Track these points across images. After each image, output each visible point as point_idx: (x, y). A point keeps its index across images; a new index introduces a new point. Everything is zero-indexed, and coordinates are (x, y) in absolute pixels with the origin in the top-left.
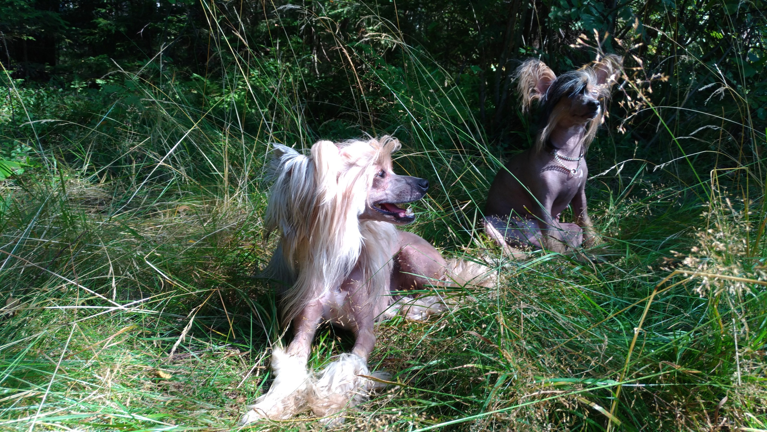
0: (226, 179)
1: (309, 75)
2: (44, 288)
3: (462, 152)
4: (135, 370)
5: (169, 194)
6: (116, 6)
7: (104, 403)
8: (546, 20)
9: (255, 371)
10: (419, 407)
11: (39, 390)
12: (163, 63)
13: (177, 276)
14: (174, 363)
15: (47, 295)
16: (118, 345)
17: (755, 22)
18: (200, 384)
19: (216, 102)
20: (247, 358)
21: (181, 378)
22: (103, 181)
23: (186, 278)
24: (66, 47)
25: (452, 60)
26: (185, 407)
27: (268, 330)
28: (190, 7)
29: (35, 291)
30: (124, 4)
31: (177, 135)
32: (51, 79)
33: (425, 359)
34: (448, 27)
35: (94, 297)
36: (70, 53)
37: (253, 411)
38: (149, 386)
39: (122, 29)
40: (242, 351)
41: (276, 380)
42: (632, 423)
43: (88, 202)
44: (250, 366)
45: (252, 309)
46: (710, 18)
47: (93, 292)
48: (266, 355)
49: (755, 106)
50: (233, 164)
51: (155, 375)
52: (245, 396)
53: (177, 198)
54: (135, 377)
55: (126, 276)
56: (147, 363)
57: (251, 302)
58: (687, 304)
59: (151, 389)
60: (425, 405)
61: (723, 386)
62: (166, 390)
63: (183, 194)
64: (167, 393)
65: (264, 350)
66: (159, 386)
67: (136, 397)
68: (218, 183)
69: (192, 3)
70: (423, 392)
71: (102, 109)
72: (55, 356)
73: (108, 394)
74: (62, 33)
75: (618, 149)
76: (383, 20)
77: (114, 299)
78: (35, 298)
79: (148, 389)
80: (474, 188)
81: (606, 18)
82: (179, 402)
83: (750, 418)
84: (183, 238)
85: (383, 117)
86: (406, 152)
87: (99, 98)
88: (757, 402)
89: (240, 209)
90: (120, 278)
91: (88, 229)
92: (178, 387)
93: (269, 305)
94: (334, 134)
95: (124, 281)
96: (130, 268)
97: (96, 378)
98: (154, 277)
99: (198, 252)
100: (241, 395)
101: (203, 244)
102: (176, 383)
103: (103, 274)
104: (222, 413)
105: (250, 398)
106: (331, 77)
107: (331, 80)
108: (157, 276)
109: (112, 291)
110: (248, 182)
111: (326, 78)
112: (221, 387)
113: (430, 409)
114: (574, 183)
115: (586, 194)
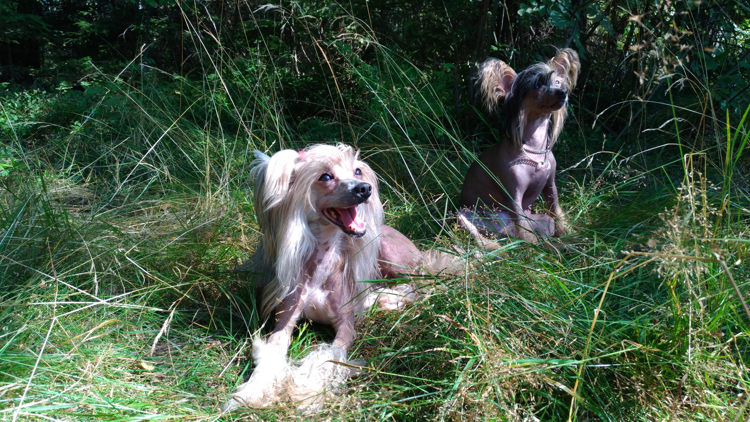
0: (208, 177)
1: (289, 74)
2: (28, 285)
3: (436, 147)
4: (118, 362)
5: (152, 192)
6: (98, 8)
7: (88, 395)
8: (516, 17)
9: (236, 361)
11: (23, 383)
13: (159, 271)
14: (157, 355)
15: (31, 292)
16: (100, 339)
17: (718, 18)
18: (183, 374)
20: (227, 348)
21: (163, 370)
22: (87, 181)
23: (168, 273)
24: (50, 50)
26: (167, 396)
27: (248, 321)
29: (19, 288)
30: (106, 6)
31: (158, 133)
32: (35, 82)
33: (397, 347)
35: (77, 293)
36: (54, 56)
37: (233, 399)
39: (105, 32)
40: (222, 342)
41: (256, 369)
42: (597, 403)
43: (74, 201)
44: (230, 357)
45: (232, 301)
47: (76, 288)
48: (247, 345)
49: (718, 98)
51: (138, 366)
52: (226, 386)
53: (161, 197)
54: (118, 369)
55: (109, 272)
56: (130, 355)
57: (231, 295)
58: (653, 289)
59: (134, 380)
60: (399, 390)
61: (682, 364)
62: (149, 381)
63: (166, 192)
64: (149, 384)
65: (244, 341)
66: (141, 377)
67: (119, 388)
68: (201, 181)
69: (173, 5)
70: (398, 377)
71: (85, 110)
73: (91, 386)
74: (45, 36)
75: (589, 142)
76: (357, 19)
77: (97, 295)
78: (19, 295)
80: (449, 182)
82: (161, 392)
83: (710, 395)
84: (166, 235)
85: (361, 115)
86: (383, 148)
87: (82, 100)
88: (717, 379)
89: (221, 206)
90: (102, 275)
91: (69, 226)
92: (161, 378)
93: (248, 297)
94: (313, 132)
95: (107, 278)
96: (113, 264)
97: (79, 371)
98: (137, 273)
99: (180, 248)
100: (222, 385)
101: (185, 241)
102: (158, 374)
103: (86, 271)
104: (204, 401)
105: (231, 387)
106: (311, 76)
107: (311, 79)
108: (138, 271)
109: (95, 287)
110: (229, 179)
111: (306, 77)
112: (203, 377)
113: (405, 394)
114: (542, 175)
115: (556, 184)
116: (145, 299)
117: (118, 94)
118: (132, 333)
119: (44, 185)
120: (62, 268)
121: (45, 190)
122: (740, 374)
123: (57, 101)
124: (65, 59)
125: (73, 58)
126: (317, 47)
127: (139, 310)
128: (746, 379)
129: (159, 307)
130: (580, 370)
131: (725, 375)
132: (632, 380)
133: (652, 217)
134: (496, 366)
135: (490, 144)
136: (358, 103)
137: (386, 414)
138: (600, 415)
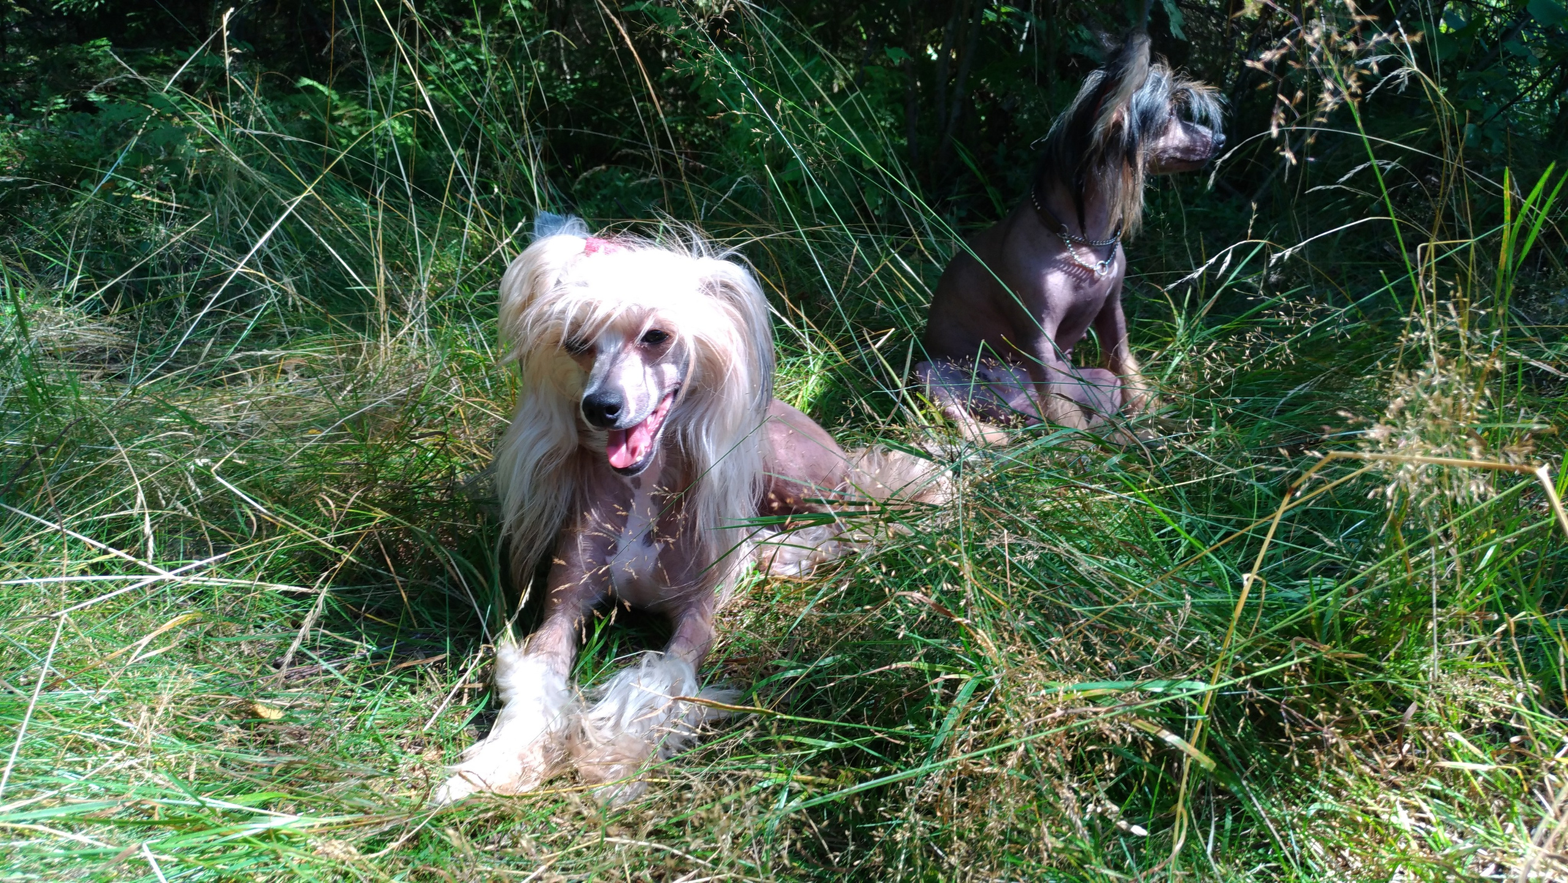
0: (381, 300)
1: (548, 75)
3: (873, 229)
4: (203, 706)
5: (260, 336)
7: (139, 777)
9: (459, 695)
10: (800, 753)
12: (230, 54)
13: (285, 505)
14: (288, 687)
15: (4, 556)
16: (165, 655)
18: (346, 726)
19: (353, 138)
20: (439, 667)
21: (303, 717)
22: (115, 309)
23: (305, 509)
24: (18, 25)
25: (846, 38)
26: (314, 775)
27: (483, 608)
31: (272, 209)
33: (808, 657)
35: (107, 557)
36: (28, 37)
37: (457, 777)
38: (236, 737)
40: (429, 655)
41: (503, 712)
43: (85, 357)
44: (447, 686)
45: (448, 567)
47: (103, 546)
48: (483, 660)
50: (394, 268)
51: (248, 713)
52: (441, 747)
53: (280, 343)
54: (203, 720)
55: (174, 509)
56: (229, 689)
57: (443, 554)
59: (241, 742)
60: (811, 747)
61: (1403, 682)
62: (273, 743)
63: (291, 333)
64: (275, 749)
65: (476, 651)
66: (256, 735)
67: (208, 760)
68: (365, 308)
70: (807, 723)
71: (102, 155)
72: (27, 684)
73: (147, 758)
77: (150, 560)
79: (233, 742)
82: (301, 766)
83: (1456, 742)
84: (295, 426)
85: (708, 160)
86: (762, 232)
87: (94, 134)
88: (1471, 708)
89: (413, 361)
90: (160, 515)
91: (84, 413)
92: (299, 736)
93: (483, 557)
94: (604, 198)
95: (171, 521)
96: (183, 492)
97: (119, 727)
98: (236, 510)
99: (328, 453)
100: (431, 746)
101: (338, 438)
102: (293, 727)
103: (124, 509)
104: (394, 783)
105: (450, 751)
106: (594, 79)
107: (595, 84)
108: (240, 506)
109: (146, 544)
110: (428, 303)
111: (583, 80)
112: (389, 731)
113: (823, 755)
114: (1099, 289)
115: (1124, 308)
116: (257, 565)
117: (176, 120)
118: (232, 640)
119: (21, 322)
120: (69, 503)
121: (24, 332)
122: (1519, 698)
123: (38, 136)
124: (52, 43)
125: (69, 41)
126: (606, 16)
127: (247, 591)
128: (1531, 708)
129: (288, 582)
130: (1207, 703)
131: (1491, 701)
132: (1319, 722)
133: (1328, 373)
134: (1030, 698)
135: (984, 221)
136: (696, 135)
137: (788, 801)
138: (1234, 788)
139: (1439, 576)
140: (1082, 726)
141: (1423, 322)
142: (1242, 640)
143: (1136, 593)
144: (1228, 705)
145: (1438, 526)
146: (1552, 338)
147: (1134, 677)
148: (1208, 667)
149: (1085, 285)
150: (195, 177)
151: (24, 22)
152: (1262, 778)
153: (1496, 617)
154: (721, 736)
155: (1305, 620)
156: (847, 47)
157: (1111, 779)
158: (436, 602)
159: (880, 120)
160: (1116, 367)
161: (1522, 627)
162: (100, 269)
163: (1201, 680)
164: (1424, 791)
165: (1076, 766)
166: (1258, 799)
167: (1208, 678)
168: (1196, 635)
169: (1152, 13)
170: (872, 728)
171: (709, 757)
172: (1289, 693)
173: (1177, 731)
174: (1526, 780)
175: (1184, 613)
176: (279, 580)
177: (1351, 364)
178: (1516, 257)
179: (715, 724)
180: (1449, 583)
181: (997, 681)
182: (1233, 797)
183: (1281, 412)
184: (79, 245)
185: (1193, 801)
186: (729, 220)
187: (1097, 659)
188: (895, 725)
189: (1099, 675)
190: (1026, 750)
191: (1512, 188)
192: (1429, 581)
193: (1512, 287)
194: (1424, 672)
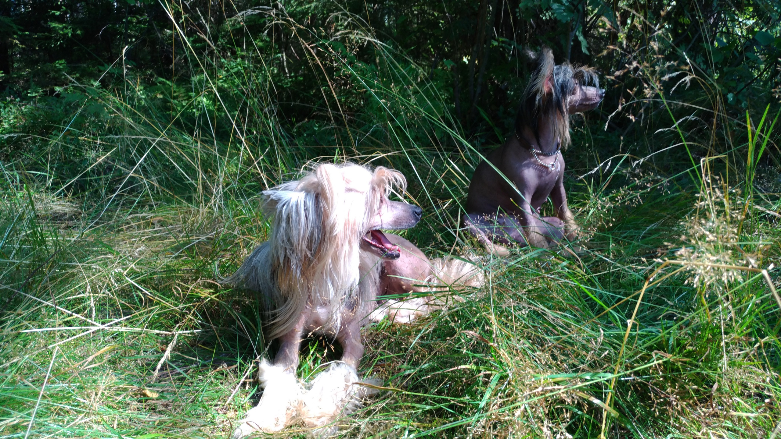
0: (200, 187)
1: (278, 74)
2: (19, 311)
3: (440, 149)
4: (119, 391)
5: (141, 205)
6: (70, 7)
7: (90, 427)
8: (517, 10)
9: (244, 384)
10: (414, 412)
11: (21, 417)
12: (127, 68)
13: (157, 291)
14: (160, 382)
15: (22, 318)
16: (101, 366)
17: (721, 8)
18: (189, 401)
19: (183, 106)
20: (235, 371)
21: (168, 397)
22: (70, 195)
23: (166, 292)
24: (20, 53)
25: (424, 54)
26: (175, 425)
27: (254, 341)
28: (150, 6)
29: (9, 315)
30: (78, 5)
31: (146, 143)
32: (7, 89)
33: (415, 364)
34: (418, 20)
35: (72, 318)
36: (24, 59)
38: (136, 407)
39: (79, 32)
40: (229, 365)
41: (265, 392)
43: (57, 218)
44: (238, 380)
45: (237, 321)
46: (677, 3)
47: (70, 312)
48: (254, 367)
49: (725, 92)
50: (206, 172)
51: (141, 394)
52: (236, 411)
53: (150, 210)
54: (120, 398)
55: (104, 293)
56: (132, 383)
57: (235, 314)
59: (138, 409)
60: (418, 409)
61: (710, 372)
62: (154, 409)
63: (156, 205)
64: (155, 412)
65: (251, 362)
66: (146, 406)
67: (123, 418)
68: (192, 192)
69: (152, 3)
70: (416, 396)
71: (64, 118)
72: (34, 381)
73: (93, 418)
74: (14, 39)
76: (353, 16)
77: (93, 319)
78: (9, 323)
79: (134, 409)
80: (454, 185)
81: (576, 7)
82: (169, 421)
83: (738, 402)
84: (160, 251)
85: (359, 117)
86: (385, 152)
87: (60, 107)
88: (745, 386)
89: (216, 218)
90: (98, 297)
91: (60, 246)
92: (167, 406)
93: (253, 316)
95: (102, 299)
96: (108, 285)
97: (80, 402)
98: (134, 294)
99: (176, 264)
100: (231, 410)
101: (181, 257)
102: (164, 401)
103: (80, 293)
104: (214, 429)
105: (241, 412)
106: (301, 76)
107: (302, 79)
108: (136, 292)
109: (91, 311)
110: (223, 188)
111: (296, 77)
112: (210, 403)
113: (425, 413)
114: (552, 177)
115: (564, 186)
116: (144, 321)
117: (100, 100)
118: (133, 358)
119: (31, 203)
122: (768, 380)
123: (32, 110)
124: (37, 62)
125: (46, 61)
127: (140, 334)
128: (774, 385)
129: (160, 329)
130: (613, 384)
131: (754, 382)
132: (668, 393)
133: (666, 218)
134: (527, 383)
135: (493, 144)
136: (351, 103)
137: (409, 435)
138: (629, 427)
139: (725, 320)
140: (553, 396)
141: (706, 197)
142: (629, 352)
143: (576, 329)
144: (624, 385)
145: (722, 294)
146: (774, 199)
147: (577, 371)
148: (612, 366)
149: (544, 174)
150: (109, 128)
151: (23, 52)
152: (642, 421)
153: (754, 339)
154: (374, 403)
155: (660, 342)
156: (424, 59)
157: (568, 422)
158: (232, 338)
159: (441, 95)
160: (562, 216)
161: (768, 345)
162: (63, 174)
163: (610, 372)
164: (724, 427)
165: (551, 416)
166: (641, 432)
167: (612, 371)
168: (606, 350)
169: (573, 41)
170: (449, 398)
171: (368, 413)
172: (653, 378)
173: (600, 398)
174: (774, 421)
175: (600, 339)
176: (155, 328)
177: (677, 213)
178: (755, 159)
179: (371, 397)
180: (729, 323)
181: (510, 375)
182: (629, 431)
183: (643, 237)
184: (52, 162)
185: (609, 433)
186: (369, 146)
187: (559, 363)
188: (460, 397)
189: (559, 370)
190: (525, 408)
191: (751, 126)
192: (720, 322)
193: (754, 174)
194: (720, 368)
